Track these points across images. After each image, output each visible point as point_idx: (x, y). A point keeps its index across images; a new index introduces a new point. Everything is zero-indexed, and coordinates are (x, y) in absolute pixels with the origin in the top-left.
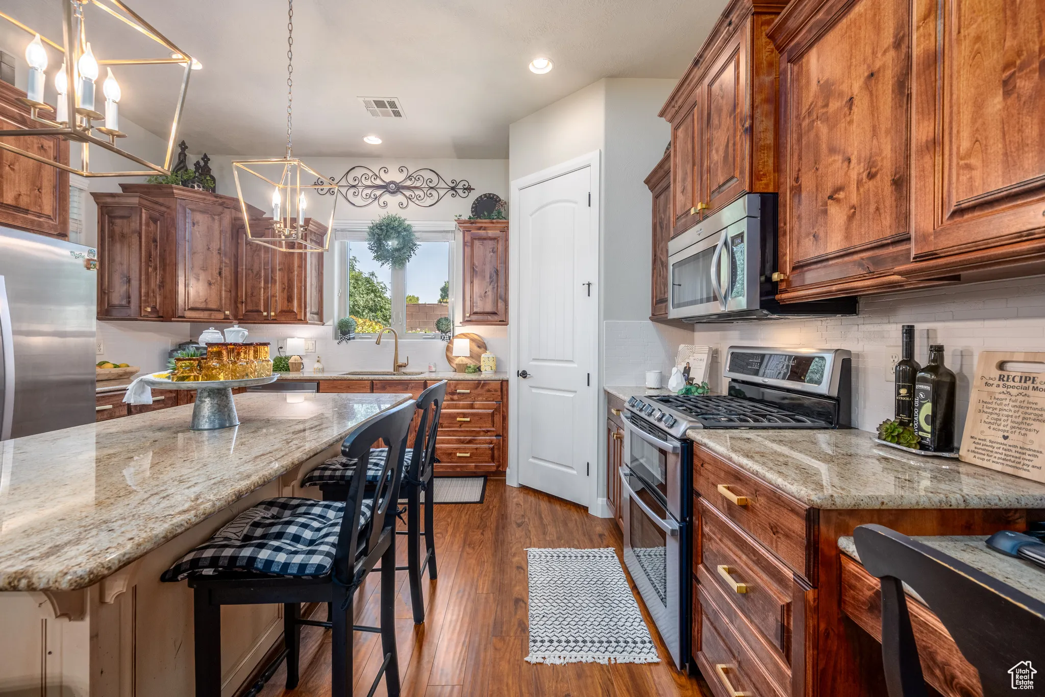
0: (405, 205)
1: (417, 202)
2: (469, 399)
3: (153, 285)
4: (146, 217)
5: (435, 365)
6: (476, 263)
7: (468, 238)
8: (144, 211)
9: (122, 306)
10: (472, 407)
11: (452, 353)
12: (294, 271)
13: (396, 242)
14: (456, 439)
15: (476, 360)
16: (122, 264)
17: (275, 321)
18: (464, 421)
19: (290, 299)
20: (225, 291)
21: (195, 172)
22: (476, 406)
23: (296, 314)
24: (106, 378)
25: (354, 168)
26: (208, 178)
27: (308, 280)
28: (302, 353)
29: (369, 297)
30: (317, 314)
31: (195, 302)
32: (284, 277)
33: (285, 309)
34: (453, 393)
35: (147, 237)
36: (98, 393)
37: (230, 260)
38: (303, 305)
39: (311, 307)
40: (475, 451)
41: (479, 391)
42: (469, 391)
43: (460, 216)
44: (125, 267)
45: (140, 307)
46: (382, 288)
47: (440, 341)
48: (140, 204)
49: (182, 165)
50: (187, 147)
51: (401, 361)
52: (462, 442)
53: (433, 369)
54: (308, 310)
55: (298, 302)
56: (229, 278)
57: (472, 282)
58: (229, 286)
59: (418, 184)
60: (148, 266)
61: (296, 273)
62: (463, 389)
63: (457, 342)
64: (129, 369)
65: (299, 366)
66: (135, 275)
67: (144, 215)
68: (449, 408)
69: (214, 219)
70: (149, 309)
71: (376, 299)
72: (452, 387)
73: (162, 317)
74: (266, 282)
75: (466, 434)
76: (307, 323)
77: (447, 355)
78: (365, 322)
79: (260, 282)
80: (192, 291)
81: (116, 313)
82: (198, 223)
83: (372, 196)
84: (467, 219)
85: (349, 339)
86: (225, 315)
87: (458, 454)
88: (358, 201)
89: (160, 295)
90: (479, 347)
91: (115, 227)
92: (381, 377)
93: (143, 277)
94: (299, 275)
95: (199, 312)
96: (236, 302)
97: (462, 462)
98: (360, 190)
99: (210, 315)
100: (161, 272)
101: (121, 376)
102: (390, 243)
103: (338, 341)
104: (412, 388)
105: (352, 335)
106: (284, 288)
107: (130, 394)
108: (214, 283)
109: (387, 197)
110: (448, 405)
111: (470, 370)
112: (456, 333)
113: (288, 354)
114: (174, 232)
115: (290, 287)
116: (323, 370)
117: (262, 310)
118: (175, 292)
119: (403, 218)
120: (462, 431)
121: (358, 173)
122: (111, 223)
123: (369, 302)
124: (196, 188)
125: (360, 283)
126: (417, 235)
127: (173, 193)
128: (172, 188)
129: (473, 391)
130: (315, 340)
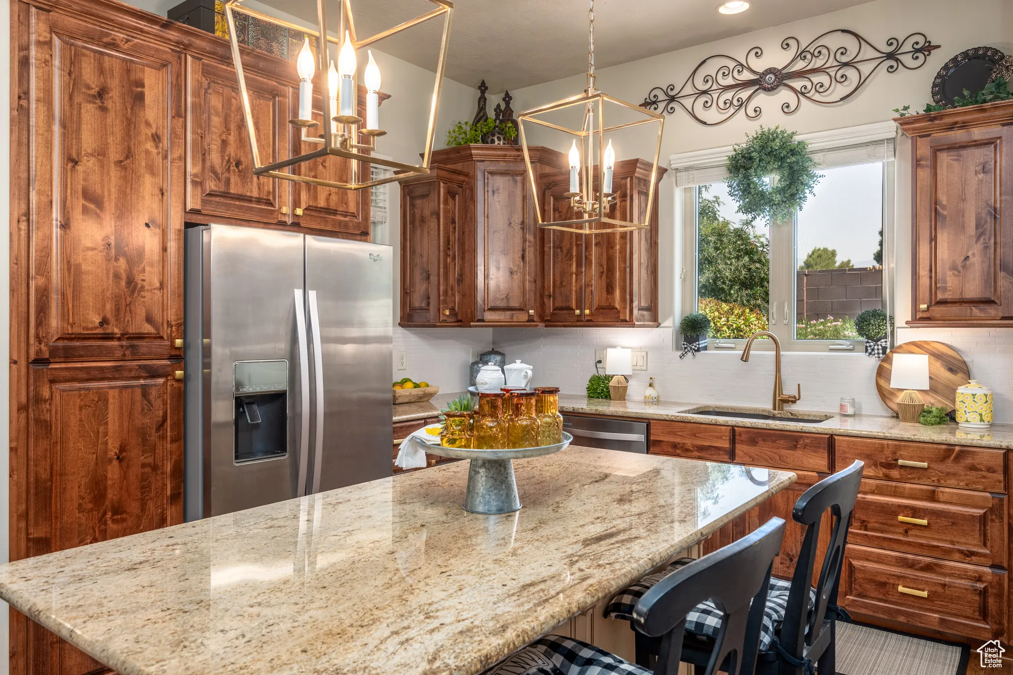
0: (792, 108)
1: (817, 97)
2: (928, 482)
3: (451, 280)
4: (444, 193)
5: (853, 403)
6: (943, 198)
7: (924, 149)
8: (442, 184)
9: (421, 309)
10: (932, 496)
11: (888, 380)
12: (615, 245)
13: (777, 177)
14: (897, 558)
15: (946, 397)
16: (422, 256)
17: (590, 323)
18: (915, 525)
19: (610, 289)
20: (530, 282)
21: (495, 120)
22: (942, 497)
23: (619, 312)
24: (407, 400)
25: (704, 62)
26: (510, 125)
27: (635, 257)
28: (628, 372)
29: (741, 263)
30: (648, 309)
31: (495, 299)
32: (602, 254)
33: (604, 304)
34: (891, 465)
35: (445, 217)
36: (395, 423)
37: (535, 237)
38: (628, 297)
39: (640, 300)
40: (940, 590)
41: (949, 466)
42: (925, 465)
43: (906, 108)
44: (425, 259)
45: (439, 309)
46: (763, 246)
47: (863, 355)
48: (438, 176)
49: (482, 114)
50: (486, 88)
51: (789, 390)
52: (911, 565)
53: (850, 411)
54: (635, 304)
55: (621, 293)
56: (532, 263)
57: (933, 239)
58: (533, 274)
59: (818, 63)
60: (447, 255)
61: (618, 247)
62: (911, 459)
63: (899, 361)
64: (429, 390)
65: (621, 394)
66: (433, 270)
67: (442, 190)
68: (881, 494)
69: (515, 182)
70: (447, 312)
71: (752, 267)
72: (887, 452)
73: (461, 321)
74: (579, 265)
75: (918, 551)
76: (633, 326)
77: (877, 384)
78: (732, 309)
79: (571, 265)
80: (492, 284)
81: (418, 318)
82: (498, 189)
83: (735, 102)
84: (922, 112)
85: (698, 350)
86: (529, 315)
87: (901, 589)
88: (712, 115)
89: (459, 292)
90: (951, 370)
91: (416, 210)
92: (748, 422)
93: (442, 270)
94: (623, 250)
95: (500, 312)
96: (542, 297)
97: (909, 606)
98: (715, 96)
99: (512, 317)
100: (460, 262)
101: (421, 398)
102: (766, 179)
103: (680, 353)
104: (805, 446)
105: (702, 343)
106: (603, 272)
107: (402, 455)
108: (516, 272)
109: (762, 99)
110: (877, 486)
111: (930, 419)
112: (899, 342)
113: (609, 372)
114: (472, 207)
115: (610, 270)
116: (657, 401)
117: (574, 306)
118: (474, 287)
119: (789, 132)
120: (909, 544)
121: (711, 68)
122: (413, 205)
123: (740, 272)
124: (497, 142)
125: (725, 240)
126: (816, 158)
127: (471, 155)
128: (470, 148)
129: (933, 465)
130: (647, 352)
